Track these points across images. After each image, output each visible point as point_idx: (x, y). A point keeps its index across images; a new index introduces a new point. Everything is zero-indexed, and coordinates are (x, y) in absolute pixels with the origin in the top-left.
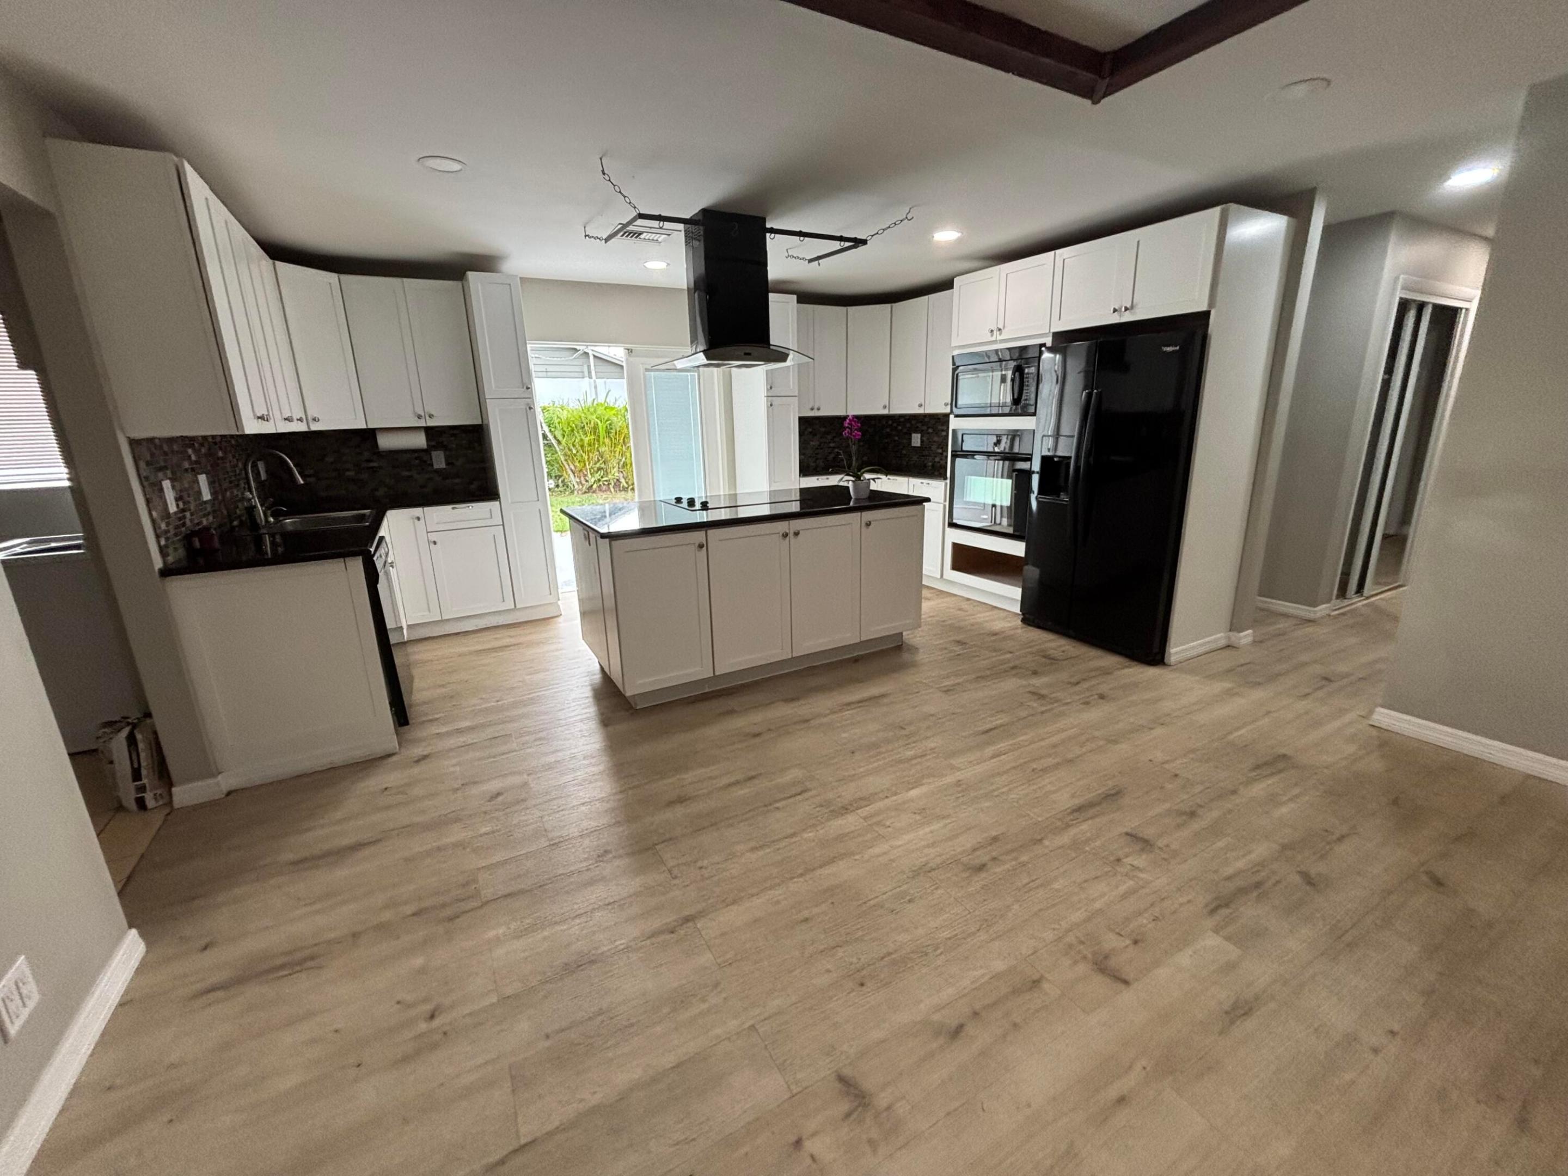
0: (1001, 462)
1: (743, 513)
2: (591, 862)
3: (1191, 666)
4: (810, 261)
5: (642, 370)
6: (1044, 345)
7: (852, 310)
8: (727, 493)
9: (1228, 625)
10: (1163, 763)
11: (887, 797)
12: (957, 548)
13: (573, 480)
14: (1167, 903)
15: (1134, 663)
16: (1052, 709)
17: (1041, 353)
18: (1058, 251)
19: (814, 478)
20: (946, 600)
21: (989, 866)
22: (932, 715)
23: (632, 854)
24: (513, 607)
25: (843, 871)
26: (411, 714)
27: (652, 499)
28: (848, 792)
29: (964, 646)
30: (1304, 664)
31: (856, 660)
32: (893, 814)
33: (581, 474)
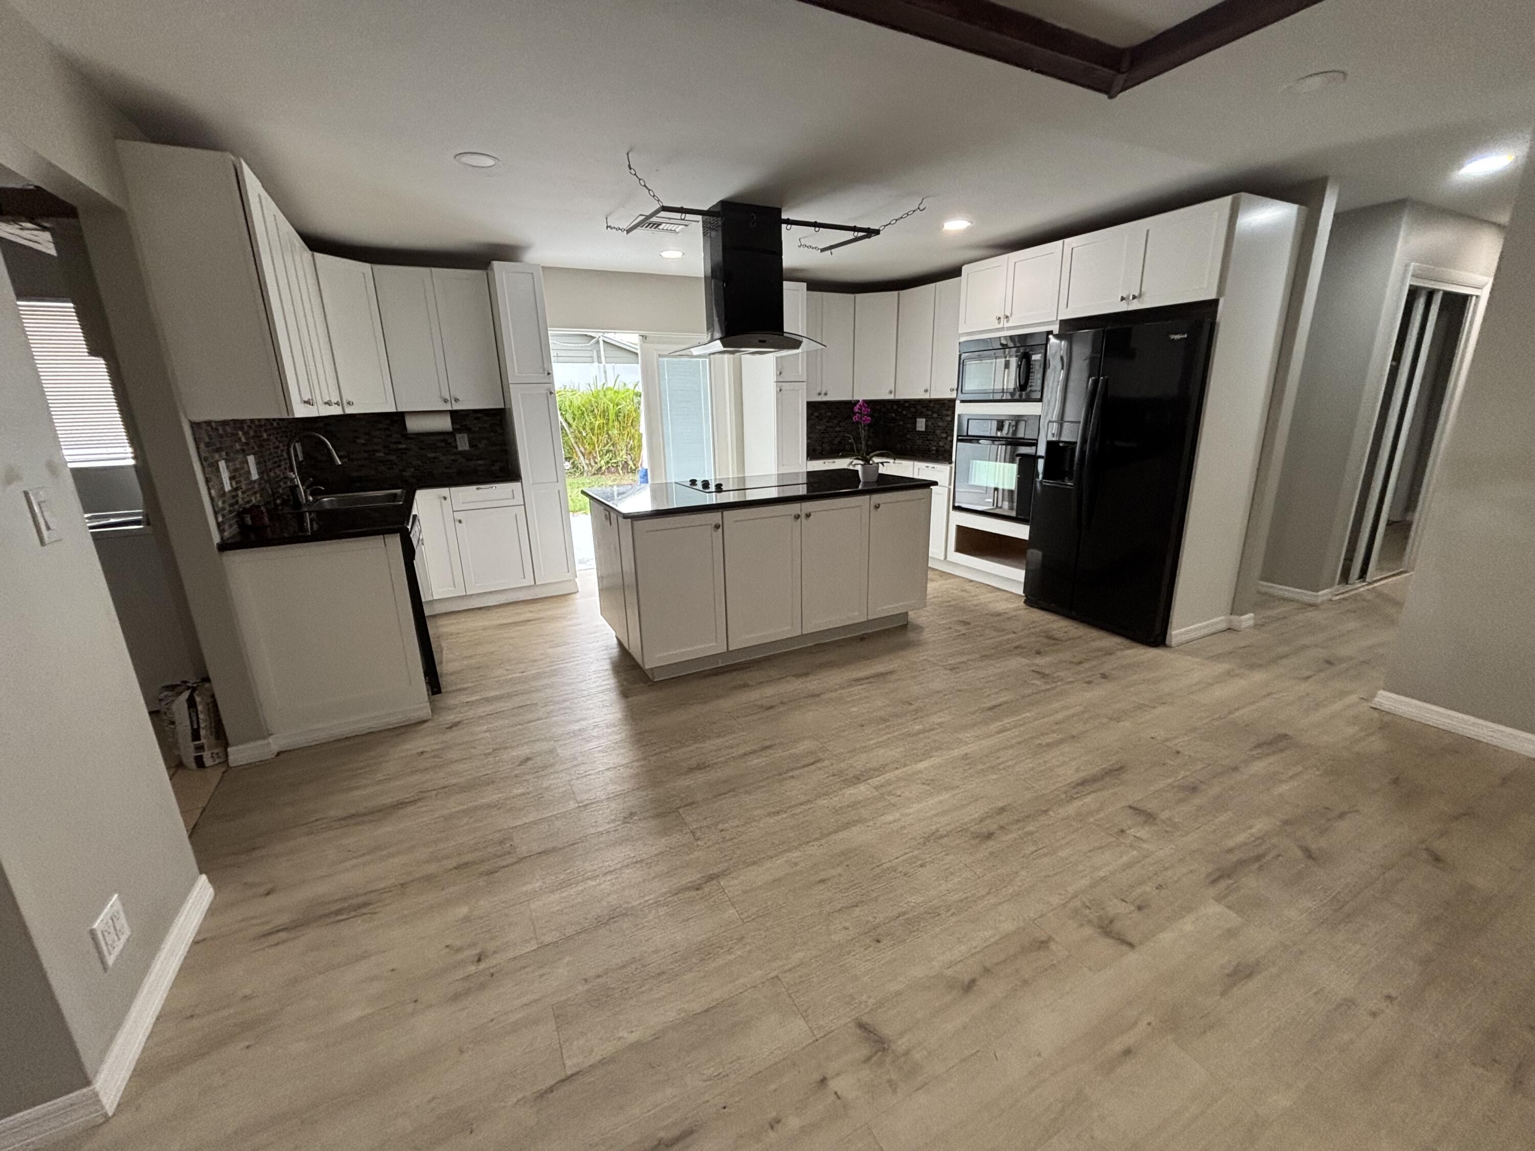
0: (1004, 447)
1: (751, 496)
2: (619, 823)
3: (1191, 648)
4: (823, 250)
5: (656, 356)
6: (1050, 332)
7: (859, 296)
8: (736, 476)
9: (1230, 607)
10: (1165, 741)
11: (897, 768)
12: (961, 530)
13: (583, 461)
14: (1169, 873)
15: (1134, 644)
16: (1056, 687)
17: (1048, 340)
18: (1067, 240)
19: (821, 462)
20: (948, 581)
21: (996, 835)
22: (938, 692)
23: (657, 816)
24: (533, 583)
25: (857, 836)
26: (443, 681)
27: (664, 482)
28: (860, 762)
29: (968, 626)
30: (1304, 647)
31: (862, 638)
32: (903, 784)
33: (591, 457)
